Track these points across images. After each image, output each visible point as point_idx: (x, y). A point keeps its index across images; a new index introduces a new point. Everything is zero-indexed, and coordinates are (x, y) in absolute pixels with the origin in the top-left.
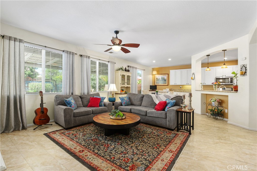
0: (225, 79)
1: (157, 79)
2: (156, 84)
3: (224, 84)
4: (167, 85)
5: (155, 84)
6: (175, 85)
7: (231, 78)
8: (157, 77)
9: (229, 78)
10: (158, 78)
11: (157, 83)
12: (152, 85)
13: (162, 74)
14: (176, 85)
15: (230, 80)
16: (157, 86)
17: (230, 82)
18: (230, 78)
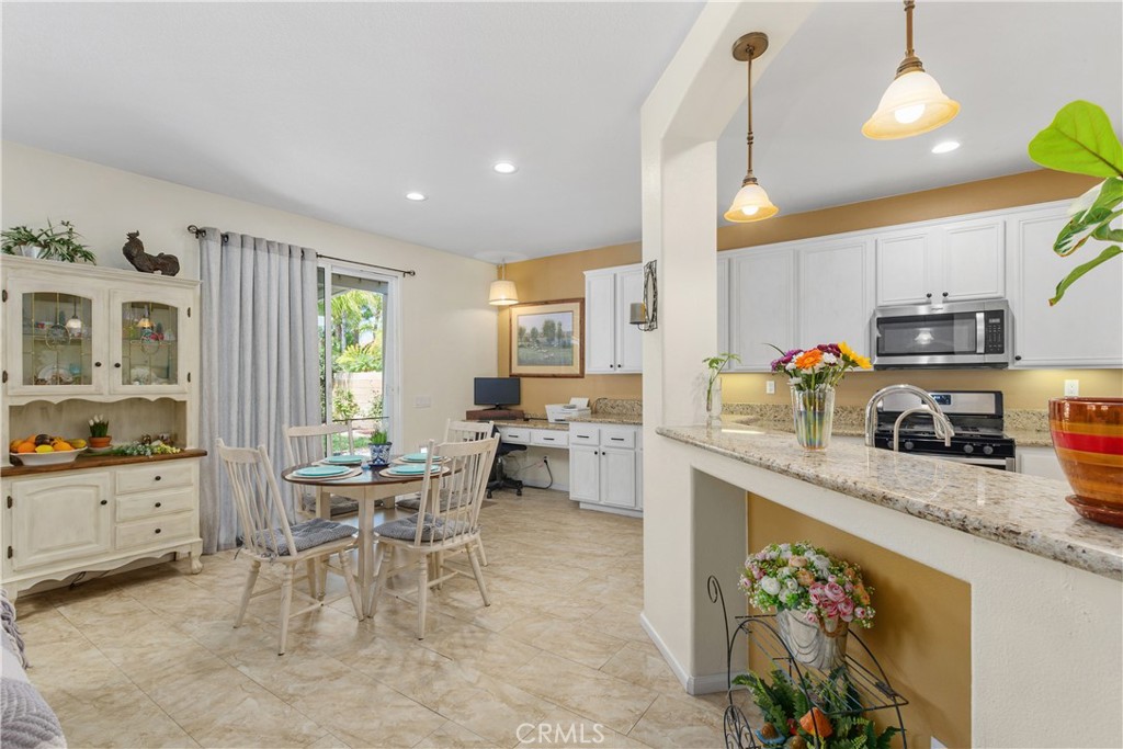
0: (948, 318)
1: (521, 332)
2: (517, 370)
3: (940, 360)
4: (578, 372)
5: (514, 372)
6: (611, 371)
7: (989, 315)
8: (522, 324)
9: (972, 315)
10: (528, 331)
11: (521, 363)
12: (495, 376)
13: (546, 303)
14: (619, 371)
15: (981, 327)
16: (523, 380)
17: (981, 349)
18: (980, 316)
